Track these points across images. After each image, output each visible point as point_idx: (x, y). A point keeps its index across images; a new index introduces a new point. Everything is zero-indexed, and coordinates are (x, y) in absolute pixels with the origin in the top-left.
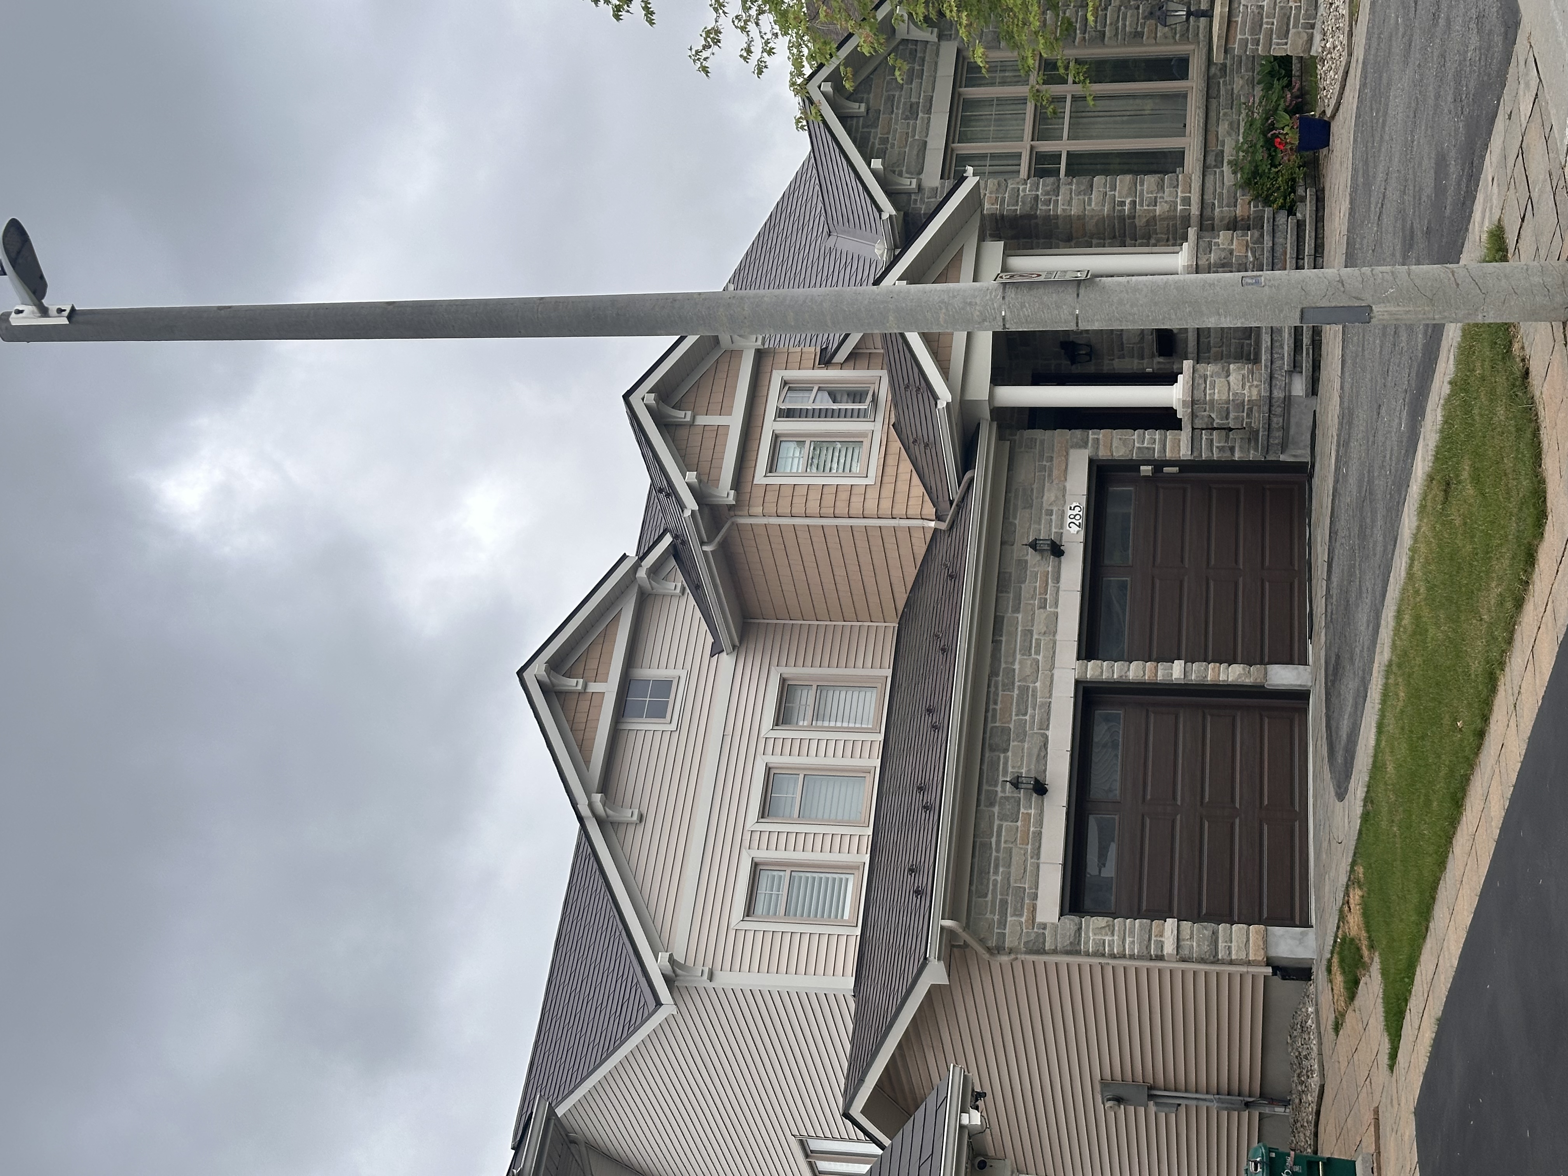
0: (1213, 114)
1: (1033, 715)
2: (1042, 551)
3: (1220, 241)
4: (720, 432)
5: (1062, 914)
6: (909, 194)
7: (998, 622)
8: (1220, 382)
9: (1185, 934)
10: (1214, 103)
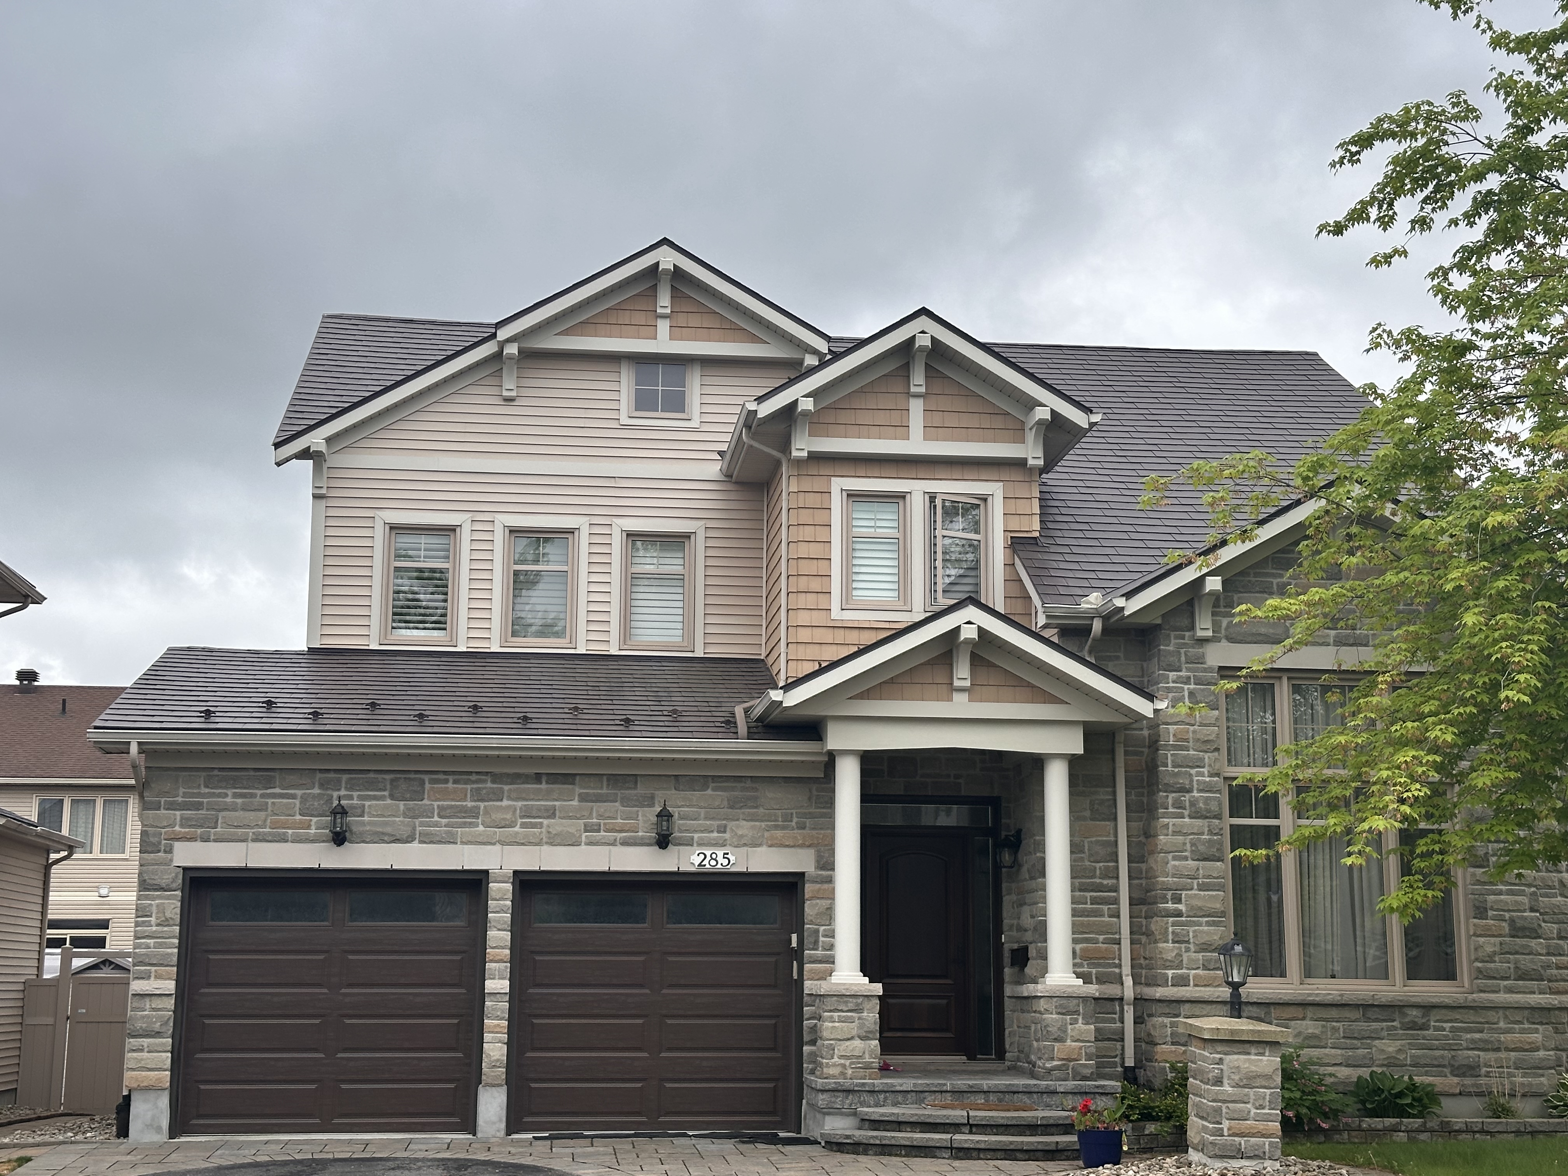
0: (1334, 1013)
1: (439, 824)
2: (658, 824)
3: (1080, 1025)
4: (902, 429)
5: (185, 869)
6: (1192, 628)
7: (568, 779)
8: (853, 1028)
9: (158, 1003)
10: (1357, 1014)
